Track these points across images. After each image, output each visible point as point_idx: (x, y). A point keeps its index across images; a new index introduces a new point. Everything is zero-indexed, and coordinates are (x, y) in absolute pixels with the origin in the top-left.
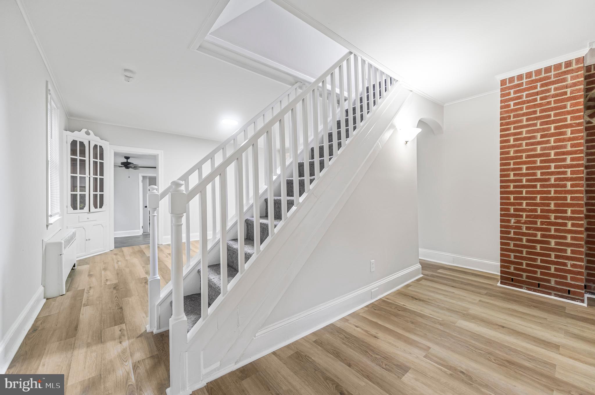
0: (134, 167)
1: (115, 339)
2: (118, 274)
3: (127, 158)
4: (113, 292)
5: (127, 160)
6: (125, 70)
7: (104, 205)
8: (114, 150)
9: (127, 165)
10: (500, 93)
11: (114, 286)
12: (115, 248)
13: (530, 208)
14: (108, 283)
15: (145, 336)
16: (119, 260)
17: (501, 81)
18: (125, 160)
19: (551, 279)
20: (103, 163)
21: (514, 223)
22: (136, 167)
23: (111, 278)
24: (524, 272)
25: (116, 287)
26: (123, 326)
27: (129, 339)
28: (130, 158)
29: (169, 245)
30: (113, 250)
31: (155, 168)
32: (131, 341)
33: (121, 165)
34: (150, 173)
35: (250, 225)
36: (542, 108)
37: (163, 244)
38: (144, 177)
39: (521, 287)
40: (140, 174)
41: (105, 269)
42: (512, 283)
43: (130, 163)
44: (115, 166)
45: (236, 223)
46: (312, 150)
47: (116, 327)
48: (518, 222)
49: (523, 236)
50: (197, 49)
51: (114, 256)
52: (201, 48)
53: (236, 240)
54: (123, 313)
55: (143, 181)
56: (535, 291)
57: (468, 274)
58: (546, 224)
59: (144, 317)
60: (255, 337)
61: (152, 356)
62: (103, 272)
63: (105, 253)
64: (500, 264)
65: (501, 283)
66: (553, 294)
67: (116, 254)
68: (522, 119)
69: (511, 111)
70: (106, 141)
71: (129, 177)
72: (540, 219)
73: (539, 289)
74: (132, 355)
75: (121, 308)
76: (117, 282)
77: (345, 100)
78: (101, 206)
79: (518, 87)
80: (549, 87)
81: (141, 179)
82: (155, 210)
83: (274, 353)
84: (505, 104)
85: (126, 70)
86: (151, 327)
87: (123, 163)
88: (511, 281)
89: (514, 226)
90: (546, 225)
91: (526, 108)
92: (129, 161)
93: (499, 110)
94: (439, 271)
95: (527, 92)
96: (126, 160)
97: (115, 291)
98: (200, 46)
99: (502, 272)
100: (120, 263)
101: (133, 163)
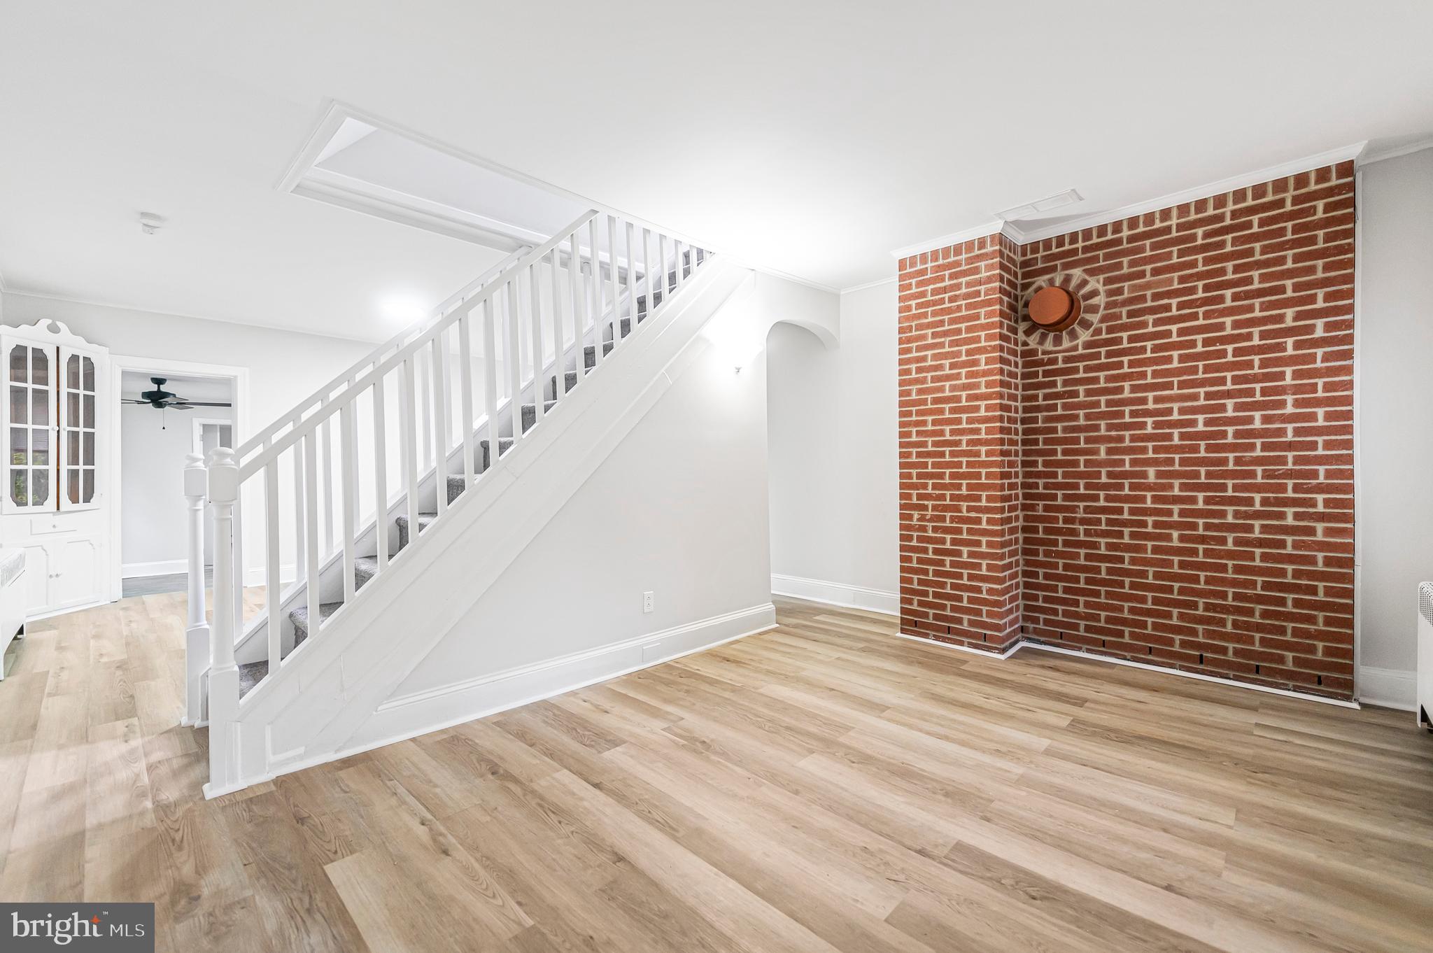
0: (177, 403)
1: (114, 738)
2: (127, 644)
3: (159, 381)
4: (115, 673)
5: (159, 387)
6: (142, 214)
7: (94, 494)
8: (121, 366)
9: (157, 398)
10: (898, 284)
11: (118, 664)
12: (123, 597)
13: (937, 492)
14: (104, 660)
15: (179, 731)
16: (132, 620)
17: (899, 260)
18: (154, 388)
19: (962, 618)
20: (94, 396)
21: (918, 520)
22: (181, 404)
23: (113, 650)
24: (930, 608)
25: (121, 666)
26: (135, 721)
27: (143, 736)
28: (167, 382)
29: (261, 588)
30: (120, 600)
31: (229, 405)
32: (146, 739)
33: (143, 398)
34: (218, 418)
35: (404, 528)
36: (951, 316)
37: (248, 586)
38: (206, 428)
39: (926, 636)
40: (197, 420)
41: (97, 637)
42: (915, 629)
43: (166, 395)
44: (124, 401)
45: (374, 526)
46: (554, 381)
47: (119, 723)
48: (922, 518)
49: (928, 543)
50: (292, 192)
51: (121, 613)
52: (299, 189)
53: (373, 557)
54: (134, 702)
55: (203, 438)
56: (944, 640)
57: (865, 621)
58: (956, 520)
59: (178, 708)
60: (376, 711)
61: (186, 755)
62: (92, 642)
63: (100, 608)
64: (899, 596)
65: (903, 631)
66: (966, 644)
67: (125, 609)
68: (926, 333)
69: (913, 318)
70: (99, 345)
71: (164, 428)
72: (950, 512)
73: (949, 636)
74: (146, 755)
75: (132, 697)
76: (126, 657)
77: (638, 278)
78: (87, 499)
79: (922, 276)
80: (960, 280)
81: (198, 431)
82: (199, 500)
83: (413, 740)
84: (906, 304)
85: (144, 214)
86: (189, 718)
87: (148, 395)
88: (914, 625)
89: (917, 526)
90: (956, 523)
91: (931, 314)
92: (164, 388)
93: (897, 315)
94: (817, 618)
95: (932, 286)
96: (156, 385)
97: (119, 673)
98: (297, 186)
99: (903, 611)
100: (134, 625)
101: (174, 395)
